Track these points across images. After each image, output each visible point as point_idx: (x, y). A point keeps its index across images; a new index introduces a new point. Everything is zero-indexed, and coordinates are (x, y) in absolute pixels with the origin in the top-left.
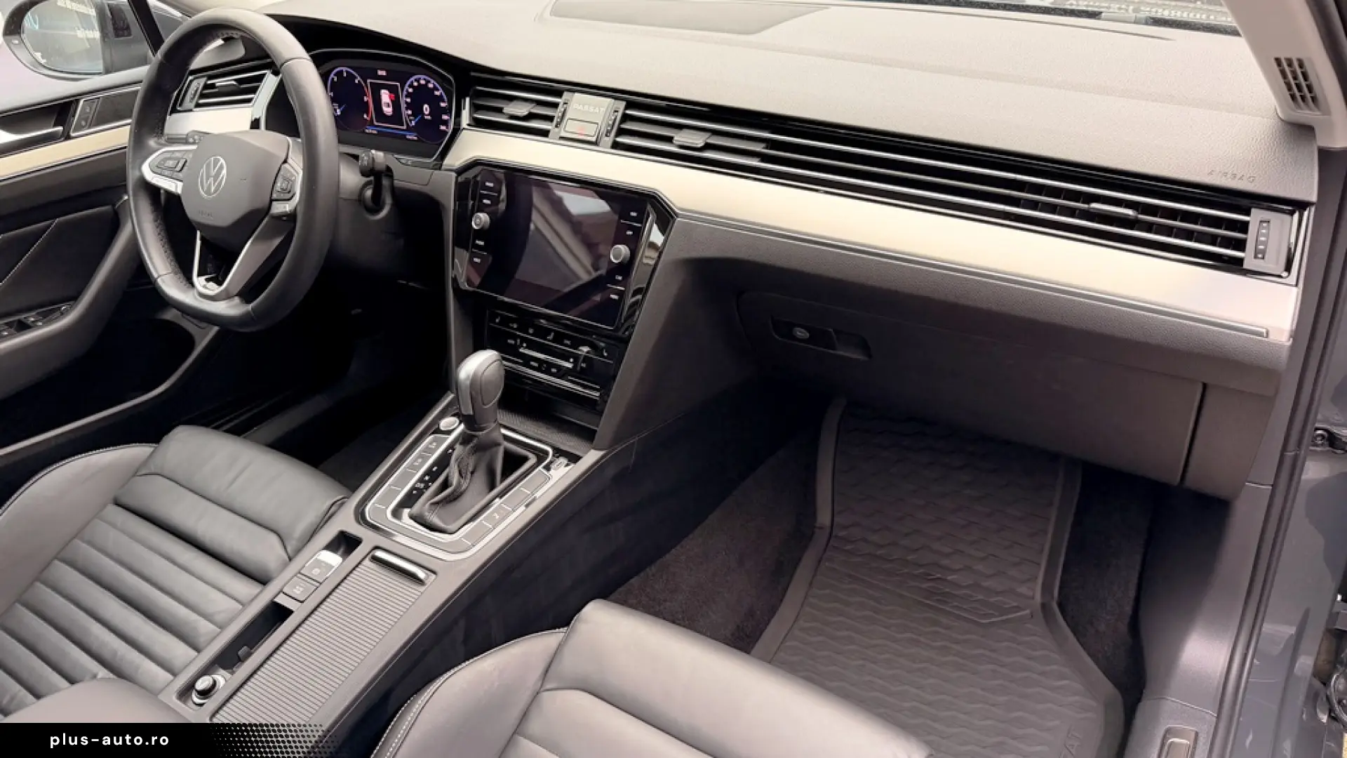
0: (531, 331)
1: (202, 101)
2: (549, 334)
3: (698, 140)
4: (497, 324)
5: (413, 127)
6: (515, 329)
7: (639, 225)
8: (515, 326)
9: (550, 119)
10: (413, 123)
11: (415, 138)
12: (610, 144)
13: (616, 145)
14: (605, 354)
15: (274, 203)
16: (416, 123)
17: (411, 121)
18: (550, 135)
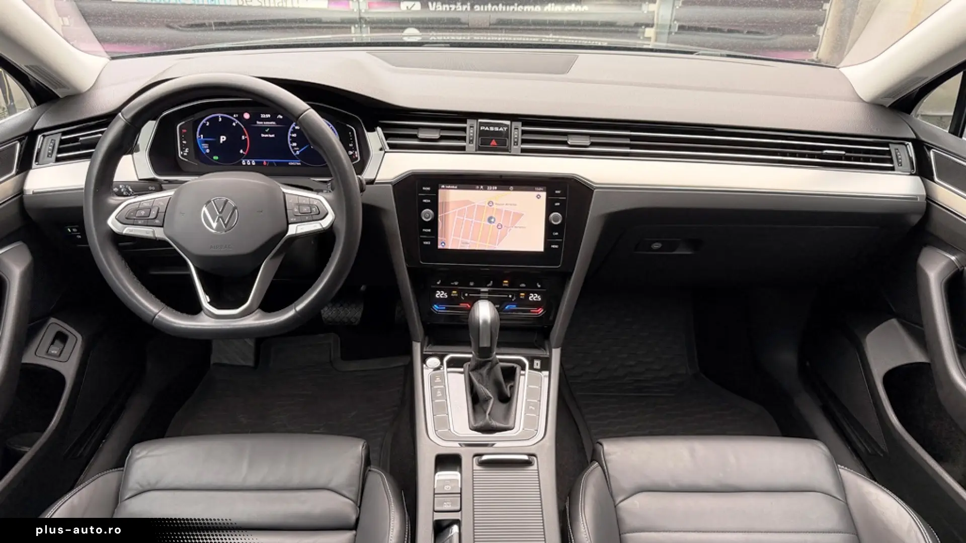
0: (472, 284)
1: (59, 156)
2: (489, 282)
3: (586, 141)
4: (439, 285)
5: (297, 155)
6: (456, 286)
7: (564, 198)
8: (456, 283)
9: (463, 139)
10: (298, 153)
11: (299, 164)
12: (520, 150)
13: (524, 151)
14: (539, 286)
15: (290, 226)
16: (300, 153)
17: (295, 151)
18: (467, 149)
